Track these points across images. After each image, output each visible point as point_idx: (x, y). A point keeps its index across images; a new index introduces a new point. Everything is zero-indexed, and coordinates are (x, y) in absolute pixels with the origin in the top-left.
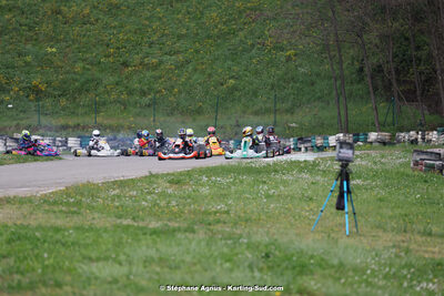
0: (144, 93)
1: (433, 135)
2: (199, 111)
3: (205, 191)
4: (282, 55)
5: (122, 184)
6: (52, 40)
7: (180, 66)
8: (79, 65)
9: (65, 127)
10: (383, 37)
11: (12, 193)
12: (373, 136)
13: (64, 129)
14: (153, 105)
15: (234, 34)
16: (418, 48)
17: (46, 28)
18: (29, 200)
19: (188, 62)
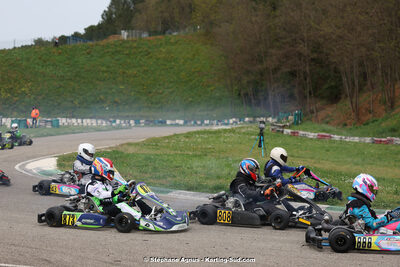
0: (157, 103)
1: (270, 119)
2: (178, 110)
3: (199, 140)
4: (209, 89)
5: (167, 138)
6: (123, 83)
7: (171, 93)
8: (133, 93)
9: (128, 116)
10: (248, 82)
11: (130, 141)
12: (247, 119)
13: (128, 118)
14: (161, 108)
15: (191, 80)
16: (262, 85)
17: (120, 79)
18: (137, 144)
19: (173, 92)
